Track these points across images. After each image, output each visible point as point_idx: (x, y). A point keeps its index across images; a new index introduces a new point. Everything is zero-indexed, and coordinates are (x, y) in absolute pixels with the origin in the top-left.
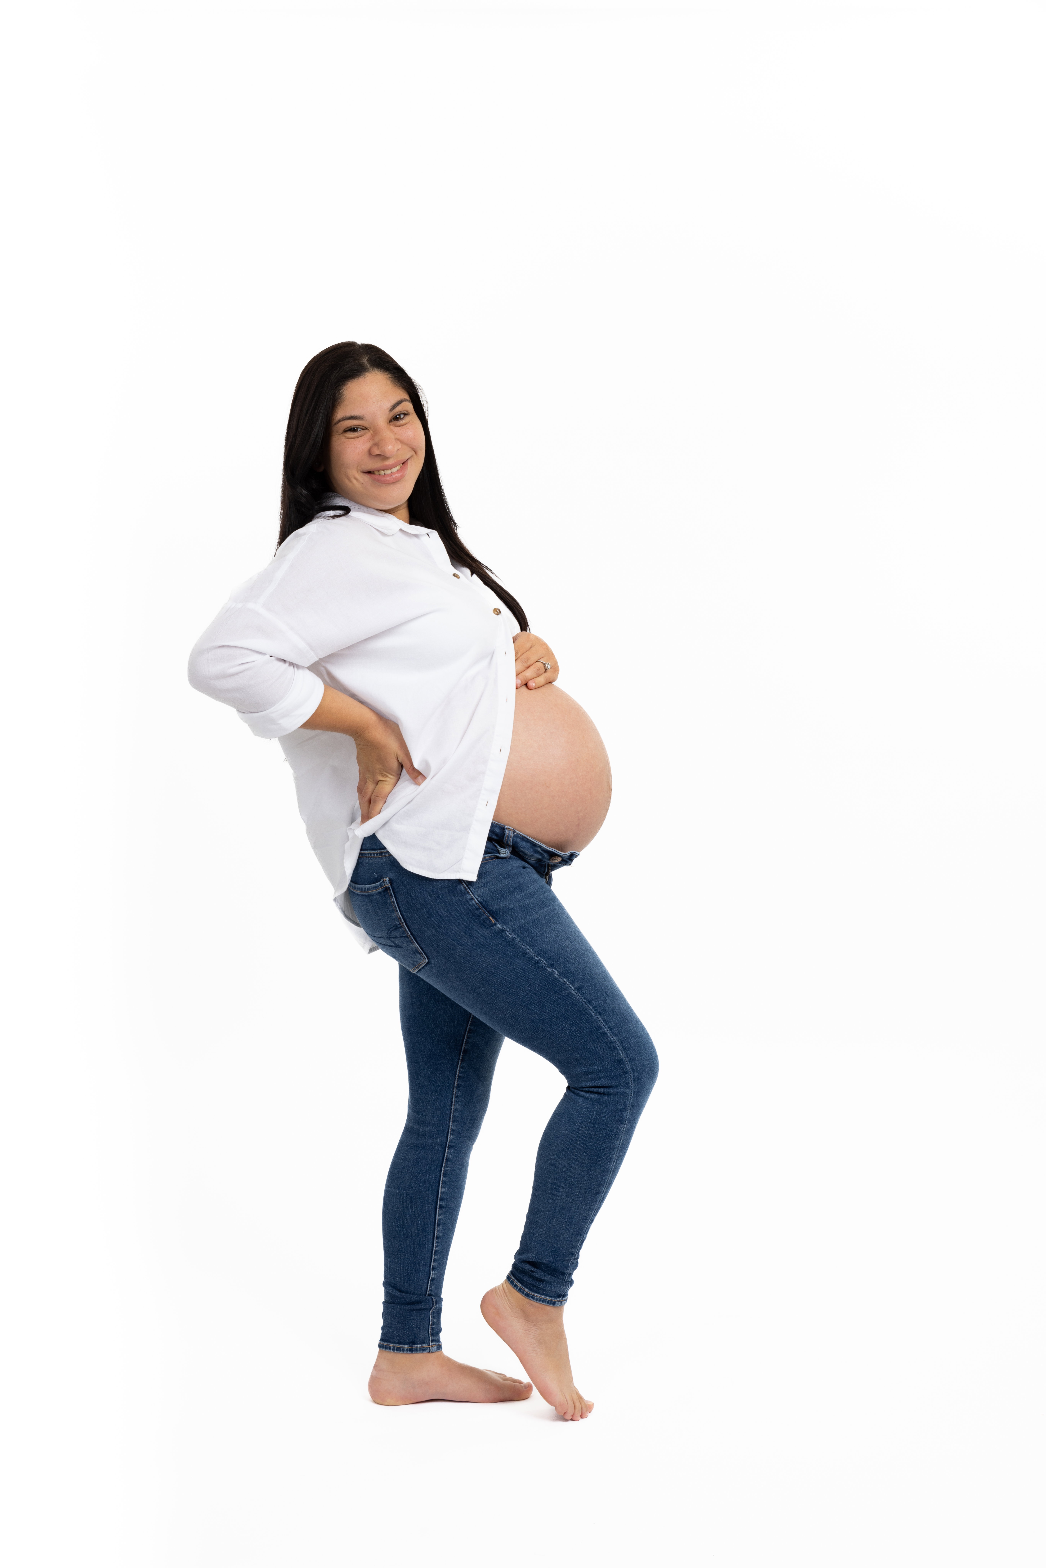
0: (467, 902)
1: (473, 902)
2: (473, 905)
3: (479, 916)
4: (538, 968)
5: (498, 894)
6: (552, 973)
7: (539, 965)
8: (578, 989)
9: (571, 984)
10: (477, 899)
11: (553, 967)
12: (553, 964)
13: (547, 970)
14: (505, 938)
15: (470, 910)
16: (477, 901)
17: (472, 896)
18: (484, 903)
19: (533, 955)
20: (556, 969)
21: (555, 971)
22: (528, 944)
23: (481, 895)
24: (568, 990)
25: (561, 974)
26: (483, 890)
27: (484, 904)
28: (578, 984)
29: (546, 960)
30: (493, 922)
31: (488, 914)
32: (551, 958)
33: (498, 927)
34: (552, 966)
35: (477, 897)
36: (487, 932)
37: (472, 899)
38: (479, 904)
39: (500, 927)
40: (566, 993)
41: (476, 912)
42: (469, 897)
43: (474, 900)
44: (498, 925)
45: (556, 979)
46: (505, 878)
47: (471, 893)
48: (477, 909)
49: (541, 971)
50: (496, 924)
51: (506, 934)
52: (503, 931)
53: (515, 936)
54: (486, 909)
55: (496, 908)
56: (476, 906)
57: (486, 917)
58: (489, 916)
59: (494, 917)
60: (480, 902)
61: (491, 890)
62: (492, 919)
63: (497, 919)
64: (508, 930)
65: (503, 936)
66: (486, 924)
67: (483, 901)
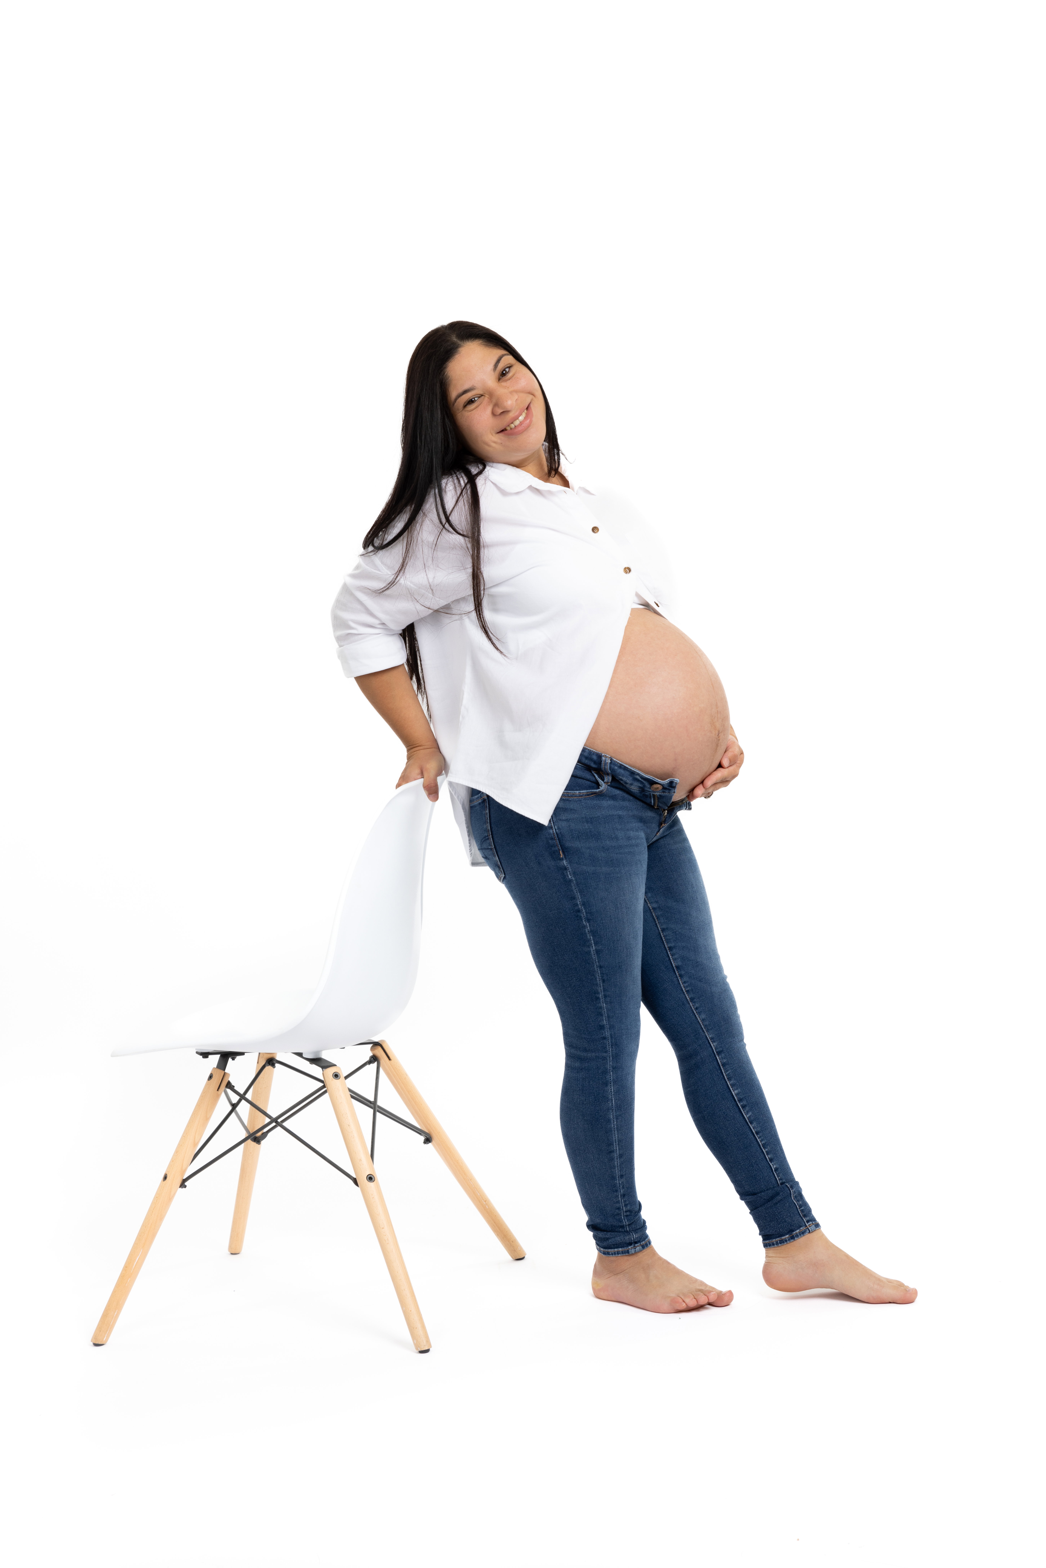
1: (551, 831)
2: (550, 834)
3: (552, 846)
4: (578, 916)
5: (576, 834)
6: (585, 927)
10: (555, 830)
12: (590, 920)
14: (564, 878)
15: (546, 838)
18: (560, 836)
19: (578, 901)
21: (588, 925)
23: (561, 828)
25: (591, 931)
26: (564, 824)
28: (600, 947)
29: (586, 913)
30: (562, 857)
32: (591, 913)
33: (563, 863)
35: (556, 827)
36: (553, 864)
37: (552, 827)
39: (565, 864)
41: (550, 841)
43: (553, 830)
44: (565, 862)
46: (589, 821)
48: (552, 839)
49: (578, 920)
50: (562, 859)
51: (567, 873)
52: (566, 869)
53: (573, 878)
54: (559, 842)
55: (568, 844)
56: (552, 835)
57: (557, 849)
58: (559, 850)
59: (563, 852)
60: (557, 834)
61: (571, 827)
62: (561, 853)
63: (566, 855)
64: (570, 870)
65: (563, 874)
66: (555, 856)
67: (560, 834)
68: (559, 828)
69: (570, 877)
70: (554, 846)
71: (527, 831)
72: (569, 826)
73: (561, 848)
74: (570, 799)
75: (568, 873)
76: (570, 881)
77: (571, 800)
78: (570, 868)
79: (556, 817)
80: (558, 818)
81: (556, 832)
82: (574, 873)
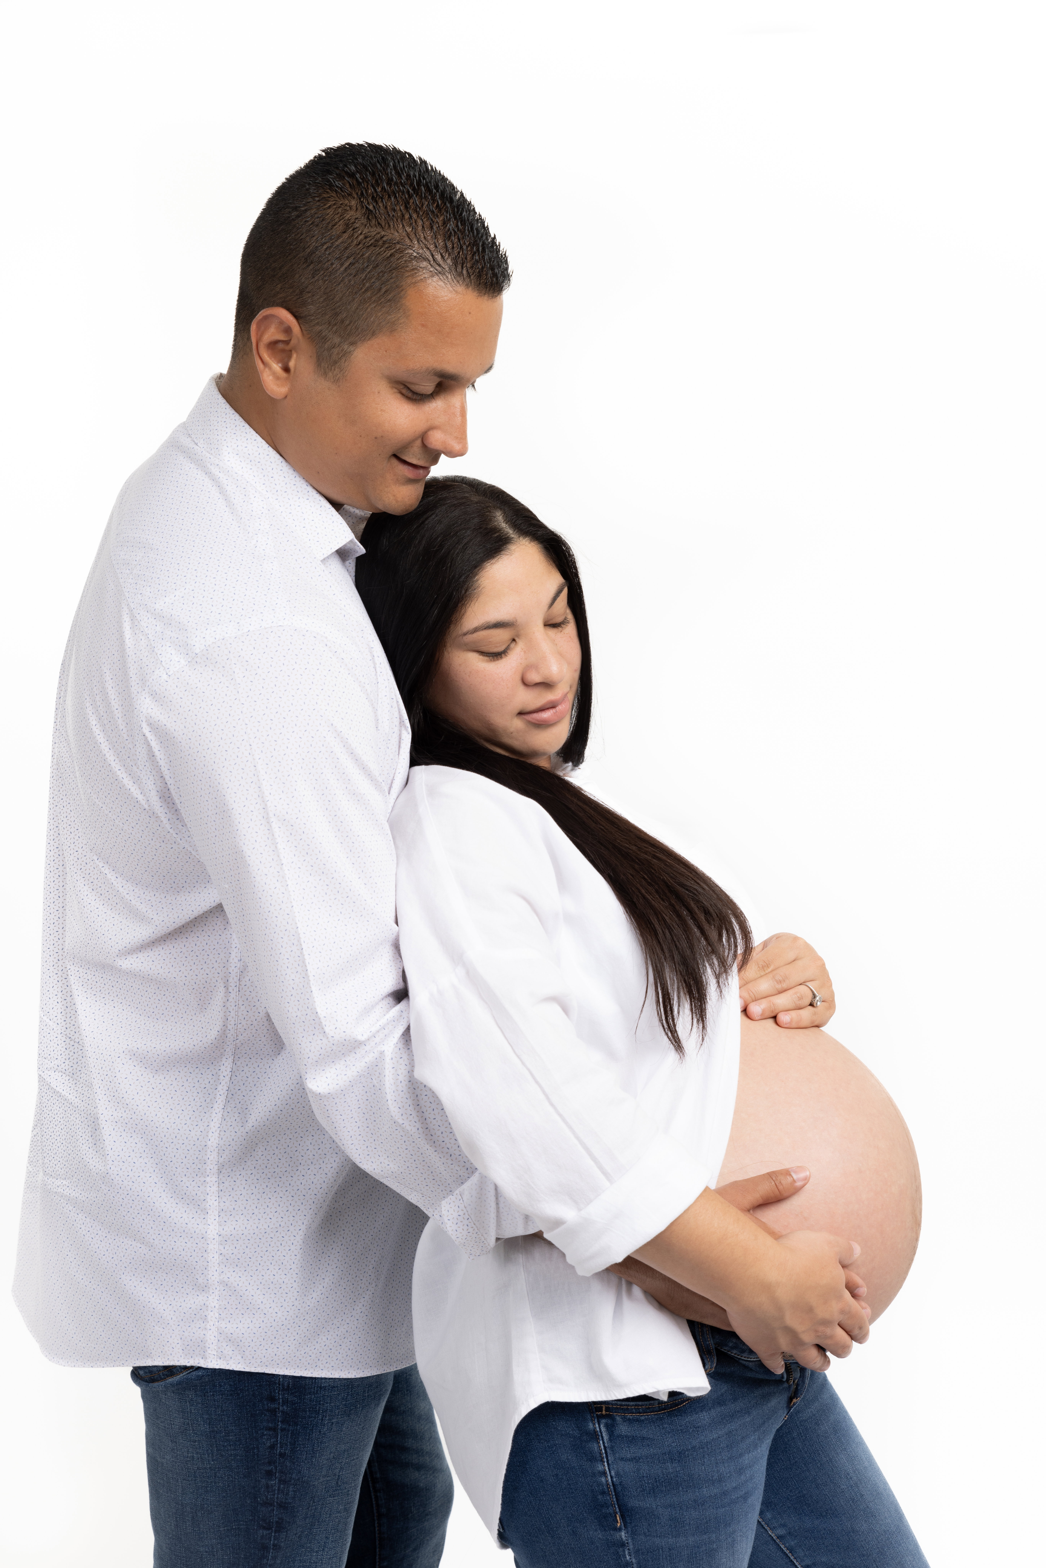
0: (594, 1474)
1: (603, 1479)
2: (600, 1484)
3: (602, 1505)
5: (648, 1483)
10: (612, 1477)
14: (619, 1557)
15: (592, 1491)
16: (610, 1480)
17: (607, 1469)
18: (619, 1489)
23: (622, 1473)
26: (628, 1467)
27: (619, 1491)
30: (618, 1524)
31: (617, 1510)
33: (621, 1537)
35: (613, 1473)
36: (600, 1536)
37: (604, 1473)
38: (612, 1487)
39: (623, 1537)
41: (600, 1497)
42: (600, 1468)
43: (607, 1477)
44: (623, 1534)
46: (672, 1460)
47: (606, 1464)
48: (603, 1493)
50: (620, 1529)
51: (624, 1551)
52: (623, 1545)
53: (634, 1561)
54: (617, 1500)
55: (633, 1503)
56: (605, 1487)
57: (612, 1511)
58: (616, 1513)
59: (623, 1517)
60: (613, 1485)
61: (641, 1472)
62: (618, 1518)
63: (626, 1522)
64: (631, 1547)
65: (618, 1553)
66: (606, 1522)
67: (620, 1485)
68: (618, 1474)
69: (628, 1558)
70: (606, 1505)
72: (638, 1470)
73: (620, 1509)
74: (642, 1418)
75: (627, 1552)
76: (628, 1564)
77: (643, 1421)
78: (631, 1543)
79: (614, 1454)
80: (617, 1455)
81: (612, 1481)
82: (637, 1552)
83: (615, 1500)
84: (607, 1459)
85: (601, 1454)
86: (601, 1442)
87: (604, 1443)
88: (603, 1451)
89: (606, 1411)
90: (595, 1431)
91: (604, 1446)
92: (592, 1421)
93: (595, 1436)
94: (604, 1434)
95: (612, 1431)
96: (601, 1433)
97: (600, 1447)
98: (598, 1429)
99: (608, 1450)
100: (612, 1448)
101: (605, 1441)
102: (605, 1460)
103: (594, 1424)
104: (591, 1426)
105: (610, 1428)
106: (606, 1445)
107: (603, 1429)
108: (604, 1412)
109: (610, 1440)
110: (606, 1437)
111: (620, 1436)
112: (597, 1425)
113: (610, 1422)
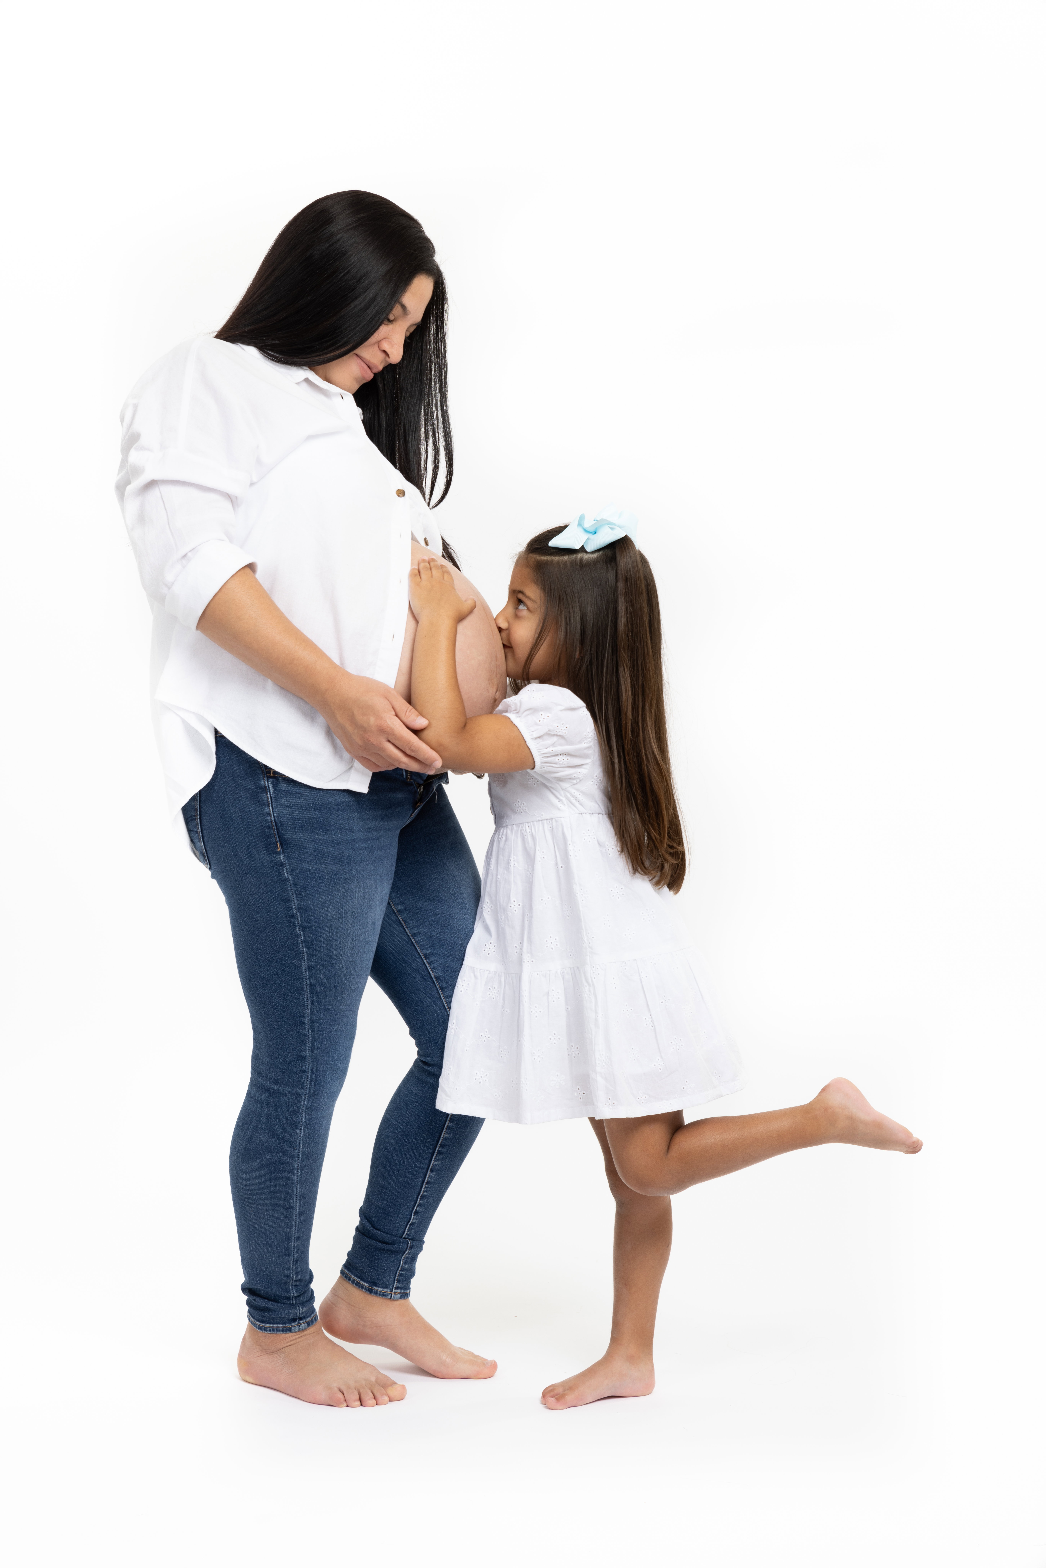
0: (263, 814)
1: (269, 818)
2: (267, 822)
3: (268, 837)
4: (291, 922)
5: (298, 823)
6: (298, 936)
7: (292, 920)
8: (310, 967)
9: (307, 957)
10: (274, 817)
11: (303, 931)
12: (306, 927)
13: (296, 929)
14: (280, 874)
15: (262, 826)
16: (273, 819)
17: (271, 811)
18: (279, 825)
19: (293, 907)
20: (304, 934)
21: (302, 935)
22: (298, 894)
23: (281, 815)
24: (300, 961)
25: (305, 942)
26: (286, 811)
27: (279, 826)
28: (313, 962)
29: (302, 920)
30: (279, 850)
31: (278, 840)
32: (307, 920)
33: (280, 858)
34: (303, 928)
35: (275, 814)
36: (268, 858)
37: (270, 814)
38: (274, 824)
39: (282, 859)
40: (296, 962)
41: (266, 830)
42: (267, 811)
43: (271, 816)
44: (282, 857)
45: (298, 943)
46: (315, 809)
47: (271, 808)
48: (269, 827)
49: (290, 926)
50: (279, 853)
51: (283, 870)
52: (282, 865)
53: (290, 877)
54: (278, 832)
55: (288, 835)
56: (270, 823)
57: (274, 840)
58: (277, 842)
59: (281, 845)
60: (275, 822)
61: (294, 814)
62: (278, 846)
63: (284, 848)
64: (288, 867)
65: (279, 871)
66: (270, 848)
67: (280, 822)
68: (278, 815)
69: (286, 875)
70: (270, 836)
71: (241, 816)
72: (292, 813)
73: (279, 839)
75: (285, 871)
76: (287, 880)
78: (287, 864)
79: (276, 802)
80: (279, 803)
81: (274, 819)
82: (292, 871)
83: (276, 832)
84: (272, 803)
85: (268, 801)
86: (269, 793)
87: (270, 794)
88: (270, 800)
89: (273, 774)
90: (265, 787)
91: (270, 796)
92: (264, 779)
93: (265, 789)
94: (271, 788)
95: (276, 787)
96: (269, 788)
97: (268, 796)
98: (267, 785)
99: (273, 799)
100: (275, 798)
101: (271, 793)
102: (271, 805)
103: (265, 782)
104: (262, 783)
105: (275, 785)
106: (272, 795)
107: (270, 785)
108: (272, 775)
109: (274, 792)
110: (272, 791)
111: (281, 790)
112: (266, 782)
113: (275, 781)
